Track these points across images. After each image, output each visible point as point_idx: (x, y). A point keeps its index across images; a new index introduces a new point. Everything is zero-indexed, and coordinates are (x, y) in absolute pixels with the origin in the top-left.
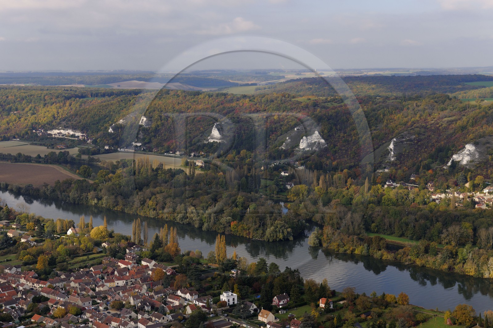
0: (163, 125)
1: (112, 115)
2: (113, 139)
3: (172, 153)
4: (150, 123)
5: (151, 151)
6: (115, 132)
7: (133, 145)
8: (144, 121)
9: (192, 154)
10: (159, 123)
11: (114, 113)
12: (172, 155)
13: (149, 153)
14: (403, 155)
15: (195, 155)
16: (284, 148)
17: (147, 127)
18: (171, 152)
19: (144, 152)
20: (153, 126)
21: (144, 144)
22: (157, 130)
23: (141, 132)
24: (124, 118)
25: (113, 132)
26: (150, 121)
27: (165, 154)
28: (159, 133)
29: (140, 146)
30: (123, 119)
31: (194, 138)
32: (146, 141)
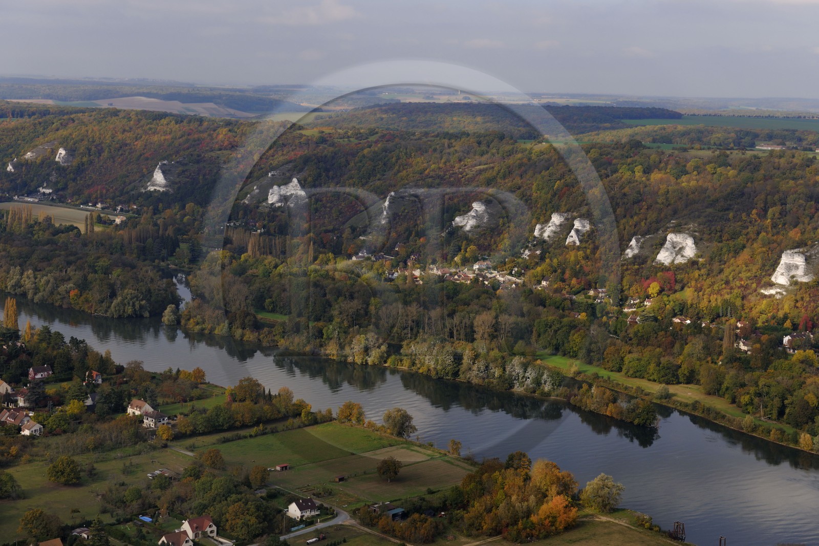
0: (91, 163)
1: (20, 145)
2: (11, 181)
3: (92, 206)
4: (71, 160)
5: (63, 202)
6: (16, 171)
7: (39, 191)
8: (62, 155)
9: (119, 208)
10: (85, 159)
11: (23, 142)
12: (90, 208)
13: (59, 204)
14: (399, 216)
15: (122, 210)
16: (247, 202)
17: (66, 164)
18: (90, 204)
19: (51, 203)
20: (75, 163)
21: (56, 191)
22: (80, 170)
23: (54, 172)
24: (34, 150)
25: (13, 170)
26: (71, 155)
27: (82, 206)
28: (82, 176)
29: (50, 194)
30: (33, 152)
31: (130, 183)
32: (60, 186)
